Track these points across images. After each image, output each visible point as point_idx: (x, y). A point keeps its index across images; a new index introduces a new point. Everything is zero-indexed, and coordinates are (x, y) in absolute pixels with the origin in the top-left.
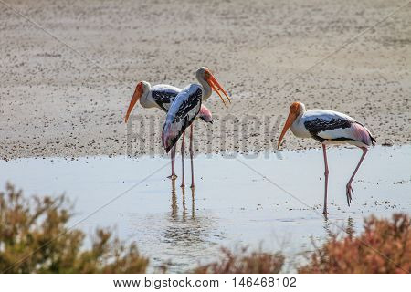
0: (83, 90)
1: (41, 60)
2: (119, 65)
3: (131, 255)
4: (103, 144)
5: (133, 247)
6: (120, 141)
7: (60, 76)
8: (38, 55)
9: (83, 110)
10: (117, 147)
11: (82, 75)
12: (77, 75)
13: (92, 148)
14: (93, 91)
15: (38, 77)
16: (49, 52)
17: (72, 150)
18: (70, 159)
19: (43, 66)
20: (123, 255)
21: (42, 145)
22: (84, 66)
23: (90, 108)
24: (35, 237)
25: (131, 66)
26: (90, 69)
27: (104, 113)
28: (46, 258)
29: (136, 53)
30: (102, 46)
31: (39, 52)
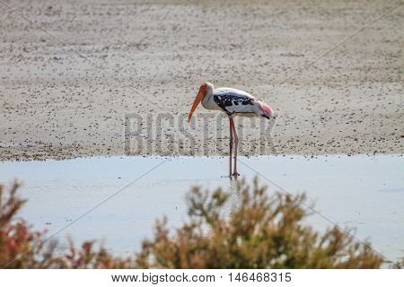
0: (325, 89)
1: (285, 60)
2: (361, 65)
3: (366, 254)
4: (342, 143)
5: (367, 247)
6: (359, 140)
7: (302, 76)
8: (282, 55)
9: (323, 109)
10: (356, 145)
11: (324, 75)
12: (319, 75)
13: (331, 147)
14: (335, 91)
15: (281, 77)
16: (292, 53)
17: (312, 148)
18: (309, 157)
19: (286, 66)
20: (357, 253)
21: (283, 143)
22: (327, 66)
23: (330, 108)
24: (269, 233)
25: (373, 66)
26: (332, 69)
27: (345, 113)
28: (279, 254)
29: (378, 53)
30: (344, 46)
31: (283, 53)
